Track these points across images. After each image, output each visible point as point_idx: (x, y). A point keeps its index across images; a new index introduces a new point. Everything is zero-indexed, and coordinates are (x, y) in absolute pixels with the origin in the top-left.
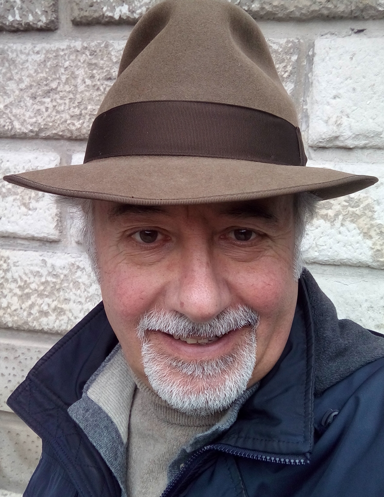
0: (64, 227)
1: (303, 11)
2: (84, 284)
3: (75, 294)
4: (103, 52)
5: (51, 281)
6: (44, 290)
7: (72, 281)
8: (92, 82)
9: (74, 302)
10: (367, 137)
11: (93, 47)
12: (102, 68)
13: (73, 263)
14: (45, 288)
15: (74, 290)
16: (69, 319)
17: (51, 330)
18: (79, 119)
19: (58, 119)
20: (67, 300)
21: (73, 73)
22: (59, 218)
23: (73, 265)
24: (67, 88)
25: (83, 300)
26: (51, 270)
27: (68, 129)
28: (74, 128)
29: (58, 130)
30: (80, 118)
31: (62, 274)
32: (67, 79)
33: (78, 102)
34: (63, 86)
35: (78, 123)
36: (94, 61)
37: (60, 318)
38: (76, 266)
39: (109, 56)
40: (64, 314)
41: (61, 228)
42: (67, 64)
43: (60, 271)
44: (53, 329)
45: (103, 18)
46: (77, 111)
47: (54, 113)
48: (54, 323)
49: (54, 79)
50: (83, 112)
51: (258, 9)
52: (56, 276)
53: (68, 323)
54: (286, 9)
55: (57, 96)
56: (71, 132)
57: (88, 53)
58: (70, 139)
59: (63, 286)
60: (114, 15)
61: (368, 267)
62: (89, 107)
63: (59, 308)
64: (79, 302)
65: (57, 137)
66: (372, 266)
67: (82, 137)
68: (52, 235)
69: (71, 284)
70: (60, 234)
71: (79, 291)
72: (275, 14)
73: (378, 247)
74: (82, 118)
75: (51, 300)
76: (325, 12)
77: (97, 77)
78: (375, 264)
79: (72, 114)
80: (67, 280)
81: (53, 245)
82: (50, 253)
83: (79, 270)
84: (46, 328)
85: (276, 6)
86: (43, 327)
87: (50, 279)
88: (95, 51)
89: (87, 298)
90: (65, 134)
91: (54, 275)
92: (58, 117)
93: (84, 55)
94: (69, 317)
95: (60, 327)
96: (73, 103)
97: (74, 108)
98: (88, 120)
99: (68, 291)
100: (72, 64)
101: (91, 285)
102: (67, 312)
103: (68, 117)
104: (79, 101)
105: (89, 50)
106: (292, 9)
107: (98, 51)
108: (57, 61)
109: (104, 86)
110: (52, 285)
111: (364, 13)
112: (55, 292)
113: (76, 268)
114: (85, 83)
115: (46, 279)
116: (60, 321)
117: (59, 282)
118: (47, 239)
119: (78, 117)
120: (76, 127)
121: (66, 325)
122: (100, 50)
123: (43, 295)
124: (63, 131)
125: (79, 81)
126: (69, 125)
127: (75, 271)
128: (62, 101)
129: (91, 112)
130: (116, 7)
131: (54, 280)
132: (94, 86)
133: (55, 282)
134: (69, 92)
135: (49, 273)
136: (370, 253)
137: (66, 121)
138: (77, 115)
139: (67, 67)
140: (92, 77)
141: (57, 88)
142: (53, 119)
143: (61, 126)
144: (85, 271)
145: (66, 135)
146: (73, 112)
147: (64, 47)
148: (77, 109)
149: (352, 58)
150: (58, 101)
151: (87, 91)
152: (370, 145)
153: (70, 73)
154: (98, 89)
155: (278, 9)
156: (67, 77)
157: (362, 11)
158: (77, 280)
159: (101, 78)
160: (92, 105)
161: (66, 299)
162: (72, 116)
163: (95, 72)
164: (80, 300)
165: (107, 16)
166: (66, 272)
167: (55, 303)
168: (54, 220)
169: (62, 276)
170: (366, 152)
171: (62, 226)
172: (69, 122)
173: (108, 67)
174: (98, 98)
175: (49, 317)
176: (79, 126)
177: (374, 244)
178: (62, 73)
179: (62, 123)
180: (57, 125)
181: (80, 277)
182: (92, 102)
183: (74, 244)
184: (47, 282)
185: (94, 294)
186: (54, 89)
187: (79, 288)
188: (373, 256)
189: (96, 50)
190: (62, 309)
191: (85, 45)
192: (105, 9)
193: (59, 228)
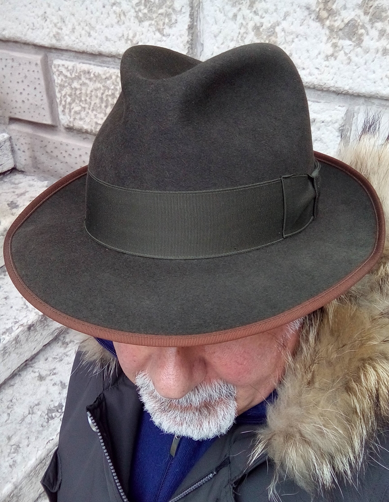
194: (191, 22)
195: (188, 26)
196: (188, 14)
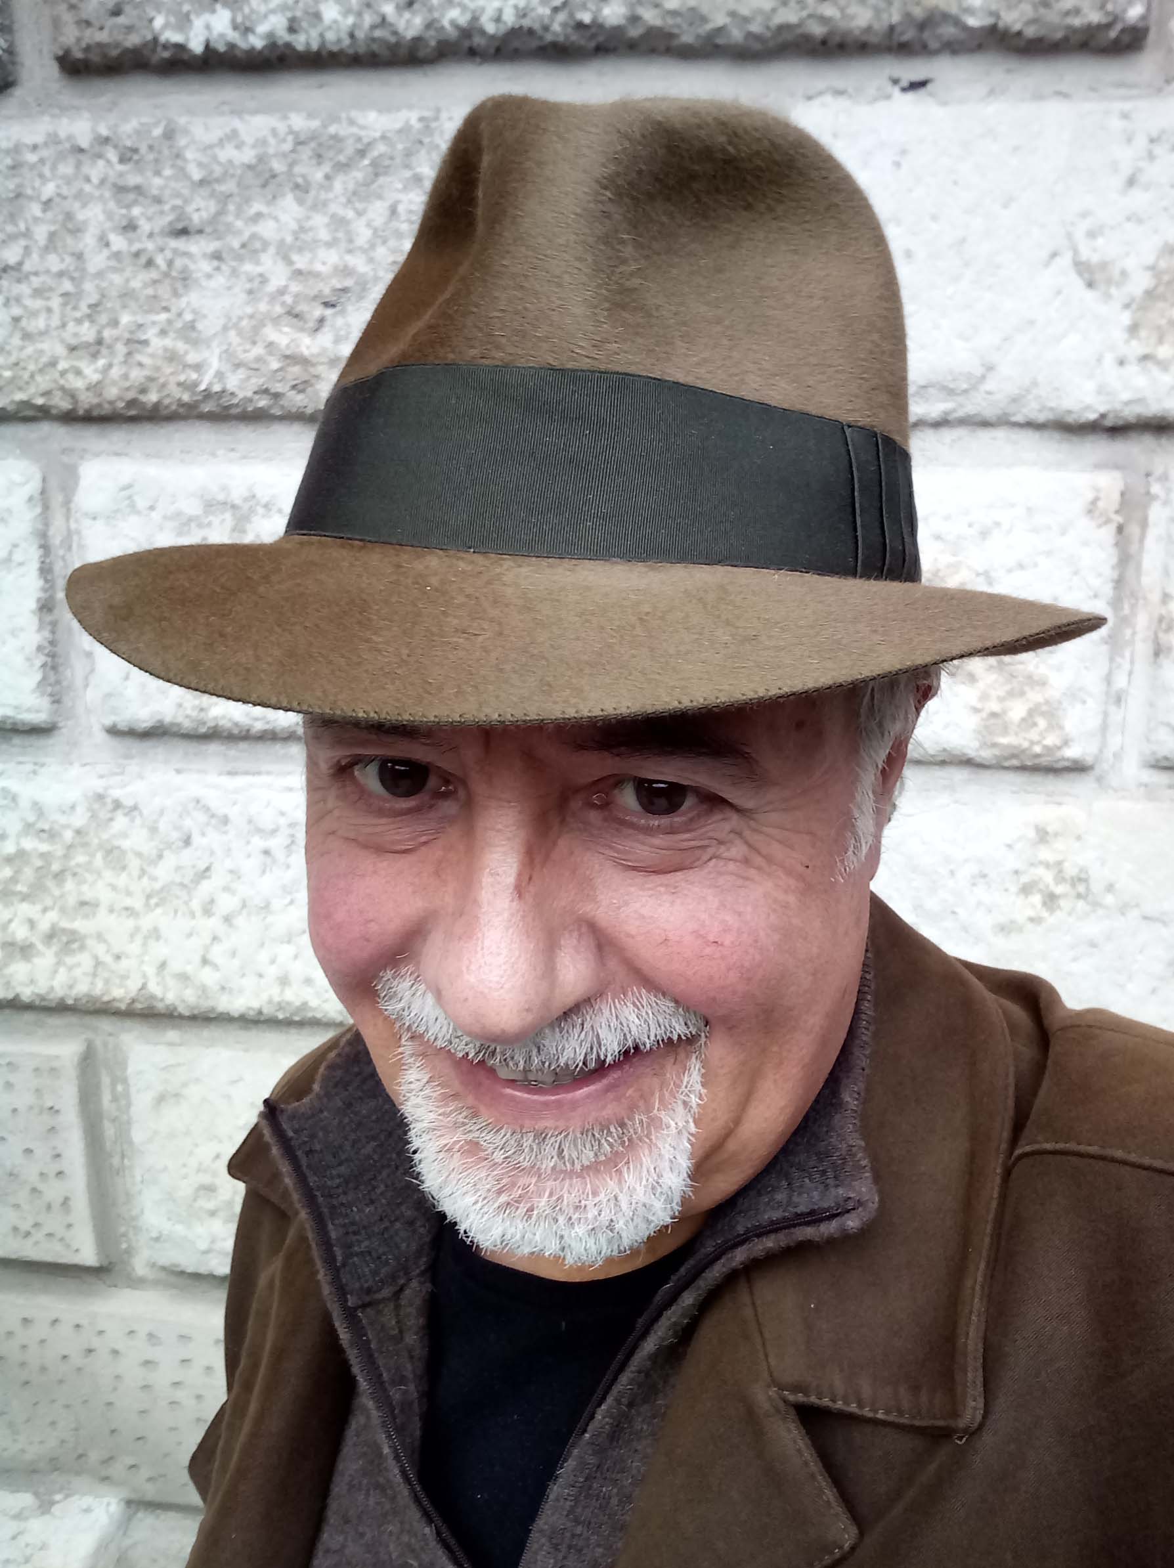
0: (65, 684)
1: (755, 28)
2: (139, 855)
3: (114, 888)
4: (160, 152)
5: (35, 850)
6: (14, 880)
7: (100, 846)
8: (131, 242)
9: (111, 910)
10: (951, 392)
11: (129, 136)
12: (158, 200)
13: (100, 791)
14: (18, 872)
15: (108, 875)
16: (98, 963)
17: (43, 999)
18: (95, 356)
19: (29, 357)
20: (86, 906)
21: (69, 216)
22: (49, 660)
23: (100, 797)
24: (54, 263)
25: (137, 903)
26: (31, 818)
27: (62, 389)
28: (78, 384)
29: (32, 390)
30: (98, 352)
31: (67, 826)
32: (52, 236)
33: (90, 306)
34: (42, 257)
35: (92, 367)
36: (133, 180)
37: (69, 960)
38: (109, 800)
39: (179, 162)
40: (82, 948)
41: (57, 688)
42: (49, 190)
43: (63, 820)
44: (48, 993)
45: (154, 51)
46: (87, 333)
47: (16, 341)
48: (52, 978)
49: (12, 238)
50: (107, 334)
51: (622, 22)
52: (52, 835)
53: (95, 975)
54: (704, 19)
55: (24, 289)
56: (72, 395)
57: (112, 155)
58: (70, 418)
59: (73, 863)
60: (188, 39)
61: (968, 762)
62: (125, 319)
63: (64, 930)
64: (127, 909)
65: (30, 413)
66: (979, 760)
67: (107, 409)
68: (29, 710)
69: (99, 856)
70: (56, 706)
71: (124, 875)
72: (671, 36)
73: (995, 707)
74: (104, 351)
75: (39, 907)
76: (817, 30)
77: (145, 226)
78: (986, 755)
79: (74, 342)
80: (85, 845)
81: (33, 740)
82: (29, 767)
83: (119, 813)
84: (27, 994)
85: (674, 13)
86: (19, 990)
87: (29, 844)
88: (135, 151)
89: (149, 897)
90: (52, 403)
91: (43, 831)
92: (30, 350)
93: (101, 163)
94: (96, 958)
95: (71, 987)
96: (75, 308)
97: (79, 321)
98: (122, 359)
99: (90, 877)
100: (65, 191)
101: (160, 857)
102: (90, 942)
103: (60, 350)
104: (92, 301)
105: (116, 147)
106: (720, 20)
107: (143, 149)
108: (17, 180)
109: (168, 254)
110: (39, 863)
111: (926, 35)
112: (50, 884)
113: (110, 806)
114: (107, 245)
115: (18, 844)
116: (70, 969)
117: (59, 851)
118: (15, 724)
119: (93, 349)
120: (87, 381)
121: (89, 979)
122: (151, 148)
123: (14, 893)
124: (47, 393)
125: (89, 240)
126: (63, 373)
127: (109, 815)
128: (38, 304)
129: (131, 332)
130: (193, 17)
131: (44, 847)
132: (137, 255)
133: (49, 853)
134: (61, 274)
135: (28, 828)
136: (972, 722)
137: (53, 364)
138: (87, 345)
139: (50, 200)
140: (130, 227)
141: (20, 264)
142: (13, 359)
143: (39, 378)
144: (141, 814)
145: (55, 407)
146: (76, 335)
147: (39, 139)
148: (87, 324)
149: (897, 165)
150: (28, 302)
151: (114, 270)
152: (960, 413)
153: (60, 217)
154: (150, 263)
155: (679, 20)
156: (53, 228)
157: (922, 26)
158: (116, 843)
159: (157, 230)
160: (134, 313)
161: (83, 904)
162: (73, 349)
163: (136, 211)
164: (128, 902)
165: (167, 41)
166: (79, 819)
167: (52, 916)
168: (32, 665)
169: (68, 835)
170: (947, 435)
171: (58, 682)
172: (63, 365)
173: (178, 195)
174: (150, 291)
175: (36, 960)
176: (96, 377)
177: (984, 697)
178: (36, 220)
179: (41, 371)
180: (26, 376)
181: (125, 835)
182: (132, 304)
183: (101, 737)
184: (21, 854)
185: (173, 883)
186: (12, 268)
187: (124, 868)
188: (979, 732)
189: (135, 146)
190: (73, 932)
191: (104, 131)
192: (159, 22)
193: (49, 689)
194: (45, 590)
195: (39, 600)
196: (34, 566)
